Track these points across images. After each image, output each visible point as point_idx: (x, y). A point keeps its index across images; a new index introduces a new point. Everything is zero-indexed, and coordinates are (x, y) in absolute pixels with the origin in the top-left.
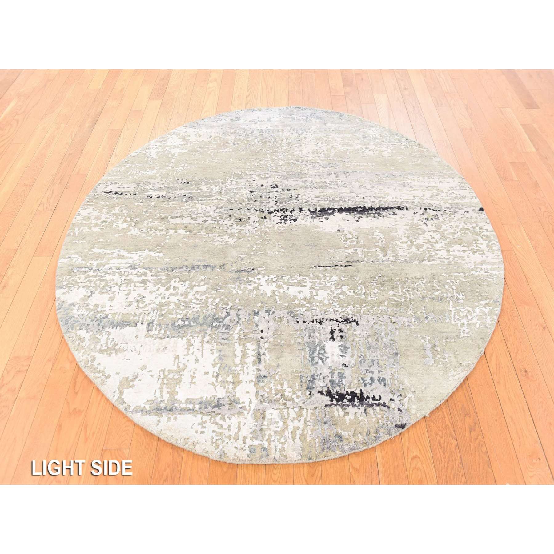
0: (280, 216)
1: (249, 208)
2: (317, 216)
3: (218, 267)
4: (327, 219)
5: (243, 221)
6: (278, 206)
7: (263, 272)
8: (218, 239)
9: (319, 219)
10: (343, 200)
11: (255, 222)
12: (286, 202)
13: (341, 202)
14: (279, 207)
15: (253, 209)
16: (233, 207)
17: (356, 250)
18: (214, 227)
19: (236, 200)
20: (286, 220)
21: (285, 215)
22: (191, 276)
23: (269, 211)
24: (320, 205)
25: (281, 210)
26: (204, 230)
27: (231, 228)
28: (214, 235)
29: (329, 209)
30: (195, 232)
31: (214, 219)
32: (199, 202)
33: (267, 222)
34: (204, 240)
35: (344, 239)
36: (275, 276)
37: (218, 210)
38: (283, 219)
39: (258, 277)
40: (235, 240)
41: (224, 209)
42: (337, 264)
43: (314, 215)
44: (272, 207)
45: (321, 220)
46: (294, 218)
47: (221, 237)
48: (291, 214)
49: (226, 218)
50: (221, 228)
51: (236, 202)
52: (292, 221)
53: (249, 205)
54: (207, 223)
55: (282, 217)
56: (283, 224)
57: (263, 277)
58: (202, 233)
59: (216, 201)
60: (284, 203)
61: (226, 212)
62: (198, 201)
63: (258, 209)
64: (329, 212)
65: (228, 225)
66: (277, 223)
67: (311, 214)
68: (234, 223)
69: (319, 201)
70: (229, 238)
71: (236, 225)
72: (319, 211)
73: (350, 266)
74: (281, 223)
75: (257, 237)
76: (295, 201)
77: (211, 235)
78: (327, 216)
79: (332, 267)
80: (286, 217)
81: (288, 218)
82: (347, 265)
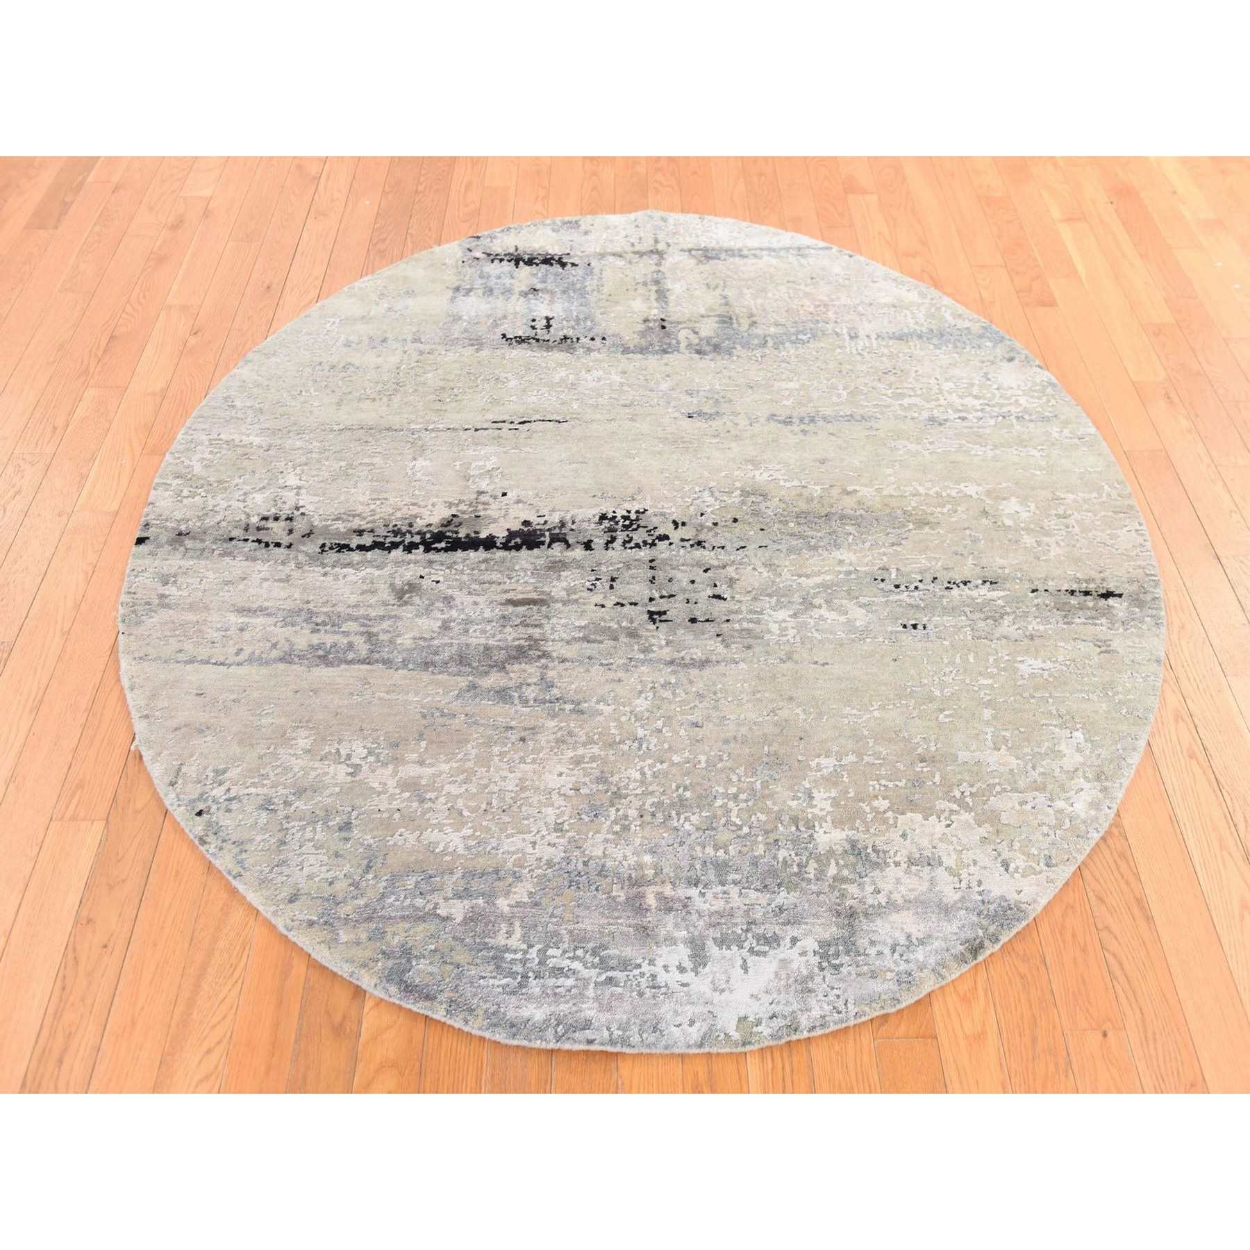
0: (640, 529)
1: (720, 550)
2: (549, 529)
3: (762, 420)
4: (526, 523)
5: (729, 517)
6: (647, 556)
8: (778, 476)
9: (546, 522)
10: (476, 572)
11: (699, 513)
13: (483, 568)
14: (642, 553)
15: (710, 548)
16: (760, 553)
18: (794, 502)
20: (626, 518)
21: (627, 533)
23: (667, 542)
24: (540, 557)
25: (637, 546)
26: (815, 495)
28: (788, 485)
29: (517, 547)
31: (800, 521)
32: (852, 568)
33: (671, 514)
38: (632, 521)
42: (521, 425)
43: (556, 531)
44: (660, 553)
45: (542, 520)
46: (606, 523)
48: (614, 534)
49: (770, 525)
51: (754, 569)
52: (610, 515)
53: (722, 557)
55: (634, 527)
56: (633, 509)
58: (818, 488)
59: (808, 571)
60: (632, 565)
61: (775, 539)
62: (857, 571)
63: (696, 547)
64: (518, 540)
66: (646, 510)
67: (565, 534)
71: (745, 508)
72: (542, 543)
73: (496, 422)
74: (638, 512)
76: (603, 570)
77: (796, 483)
78: (526, 529)
79: (533, 419)
80: (624, 526)
81: (621, 523)
82: (500, 425)
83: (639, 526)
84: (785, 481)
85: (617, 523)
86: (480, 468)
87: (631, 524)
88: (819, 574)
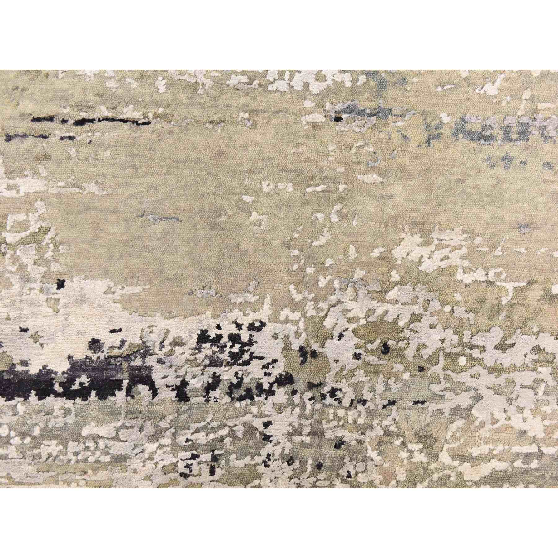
0: (255, 362)
1: (360, 407)
2: (127, 358)
3: (447, 132)
4: (95, 344)
5: (377, 343)
6: (260, 415)
7: (309, 104)
8: (455, 259)
9: (123, 342)
10: (28, 440)
11: (336, 334)
12: (232, 434)
13: (37, 432)
14: (255, 410)
15: (346, 402)
16: (413, 415)
17: (9, 188)
18: (471, 315)
19: (404, 454)
20: (235, 338)
21: (235, 368)
22: (527, 95)
23: (289, 388)
24: (114, 413)
25: (249, 395)
26: (504, 302)
27: (416, 309)
28: (468, 279)
29: (84, 393)
30: (535, 294)
31: (475, 353)
32: (533, 449)
33: (298, 335)
34: (498, 252)
35: (47, 238)
36: (271, 88)
37: (464, 400)
38: (243, 344)
39: (322, 86)
40: (398, 253)
41: (446, 407)
42: (79, 128)
43: (138, 362)
44: (280, 409)
45: (116, 339)
46: (208, 349)
47: (443, 264)
48: (218, 371)
49: (433, 360)
50: (448, 309)
51: (404, 444)
52: (212, 334)
53: (361, 421)
54: (496, 336)
55: (246, 357)
56: (246, 322)
57: (306, 86)
58: (510, 286)
59: (475, 451)
60: (240, 430)
61: (435, 388)
62: (540, 455)
63: (329, 400)
64: (84, 379)
65: (426, 321)
66: (263, 324)
67: (150, 369)
68: (407, 333)
69: (116, 438)
70: (420, 262)
71: (401, 324)
72: (118, 385)
73: (38, 120)
74: (251, 327)
75: (329, 262)
76: (201, 438)
77: (480, 275)
78: (95, 357)
79: (95, 116)
80: (232, 355)
81: (227, 349)
82: (46, 125)
83: (252, 357)
84: (465, 270)
85: (222, 348)
86: (22, 226)
87: (242, 352)
88: (490, 457)
